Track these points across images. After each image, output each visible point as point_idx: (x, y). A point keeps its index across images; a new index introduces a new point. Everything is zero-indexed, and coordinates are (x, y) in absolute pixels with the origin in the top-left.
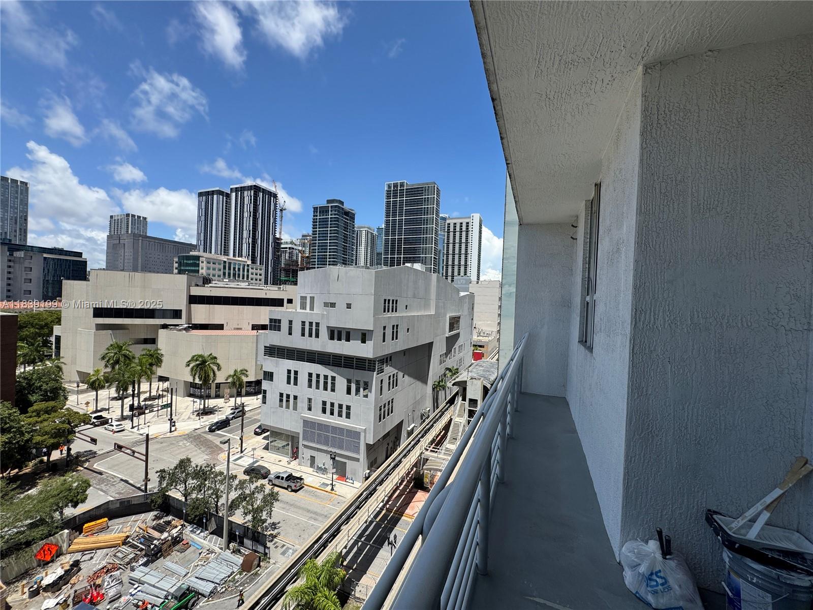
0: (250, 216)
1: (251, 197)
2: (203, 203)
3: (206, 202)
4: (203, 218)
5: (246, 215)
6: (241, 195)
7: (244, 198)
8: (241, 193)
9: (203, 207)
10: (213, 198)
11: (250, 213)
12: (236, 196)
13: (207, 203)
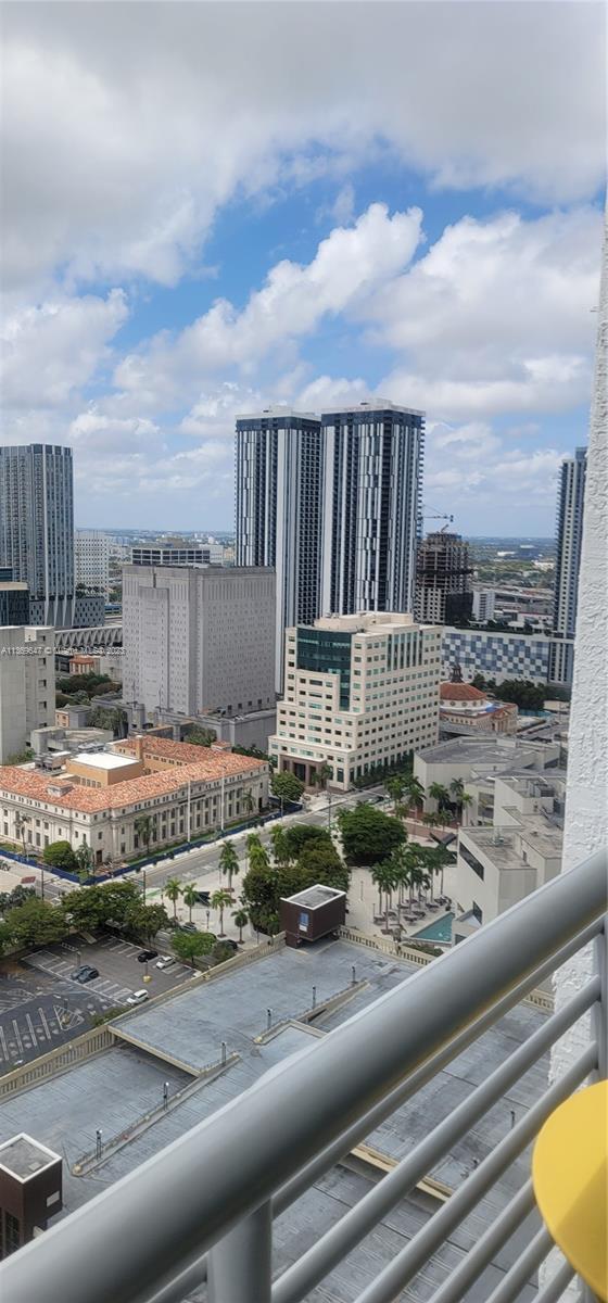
0: (376, 485)
1: (377, 438)
2: (252, 448)
3: (258, 444)
4: (251, 483)
5: (363, 482)
6: (350, 433)
7: (357, 439)
8: (350, 427)
9: (252, 456)
10: (276, 437)
11: (376, 478)
12: (337, 434)
13: (260, 448)
